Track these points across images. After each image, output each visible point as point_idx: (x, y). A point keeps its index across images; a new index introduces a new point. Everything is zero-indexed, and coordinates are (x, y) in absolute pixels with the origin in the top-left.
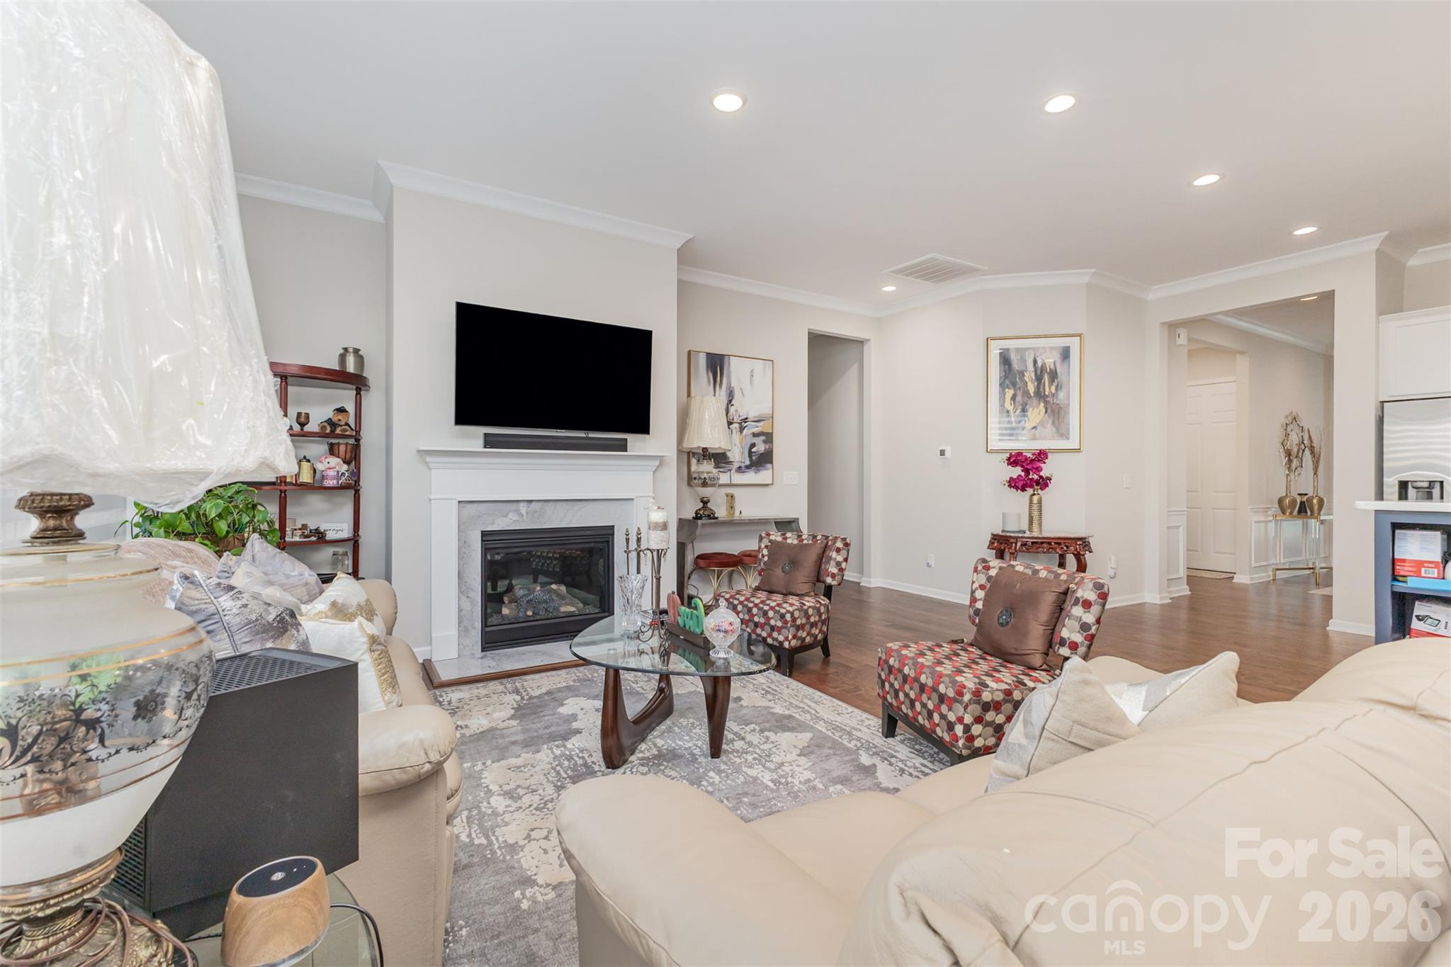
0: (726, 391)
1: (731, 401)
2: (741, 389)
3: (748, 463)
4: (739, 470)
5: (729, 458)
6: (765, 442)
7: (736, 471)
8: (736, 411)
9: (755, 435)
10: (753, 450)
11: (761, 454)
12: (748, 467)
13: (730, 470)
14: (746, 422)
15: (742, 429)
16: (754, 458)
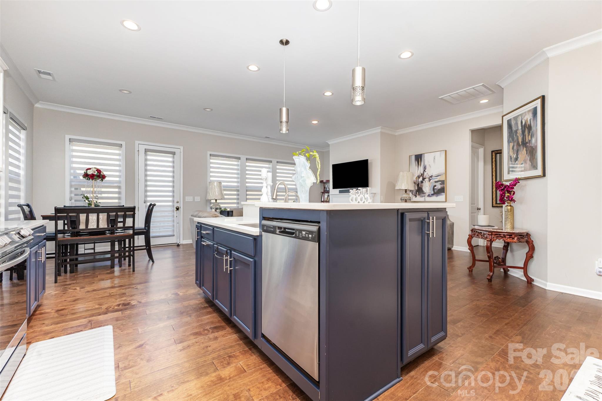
0: (423, 167)
1: (425, 170)
2: (429, 165)
3: (433, 193)
4: (429, 196)
5: (424, 192)
6: (441, 184)
7: (427, 196)
8: (427, 174)
9: (436, 182)
10: (435, 188)
11: (439, 189)
12: (432, 195)
13: (425, 196)
14: (431, 177)
15: (430, 180)
16: (435, 191)
